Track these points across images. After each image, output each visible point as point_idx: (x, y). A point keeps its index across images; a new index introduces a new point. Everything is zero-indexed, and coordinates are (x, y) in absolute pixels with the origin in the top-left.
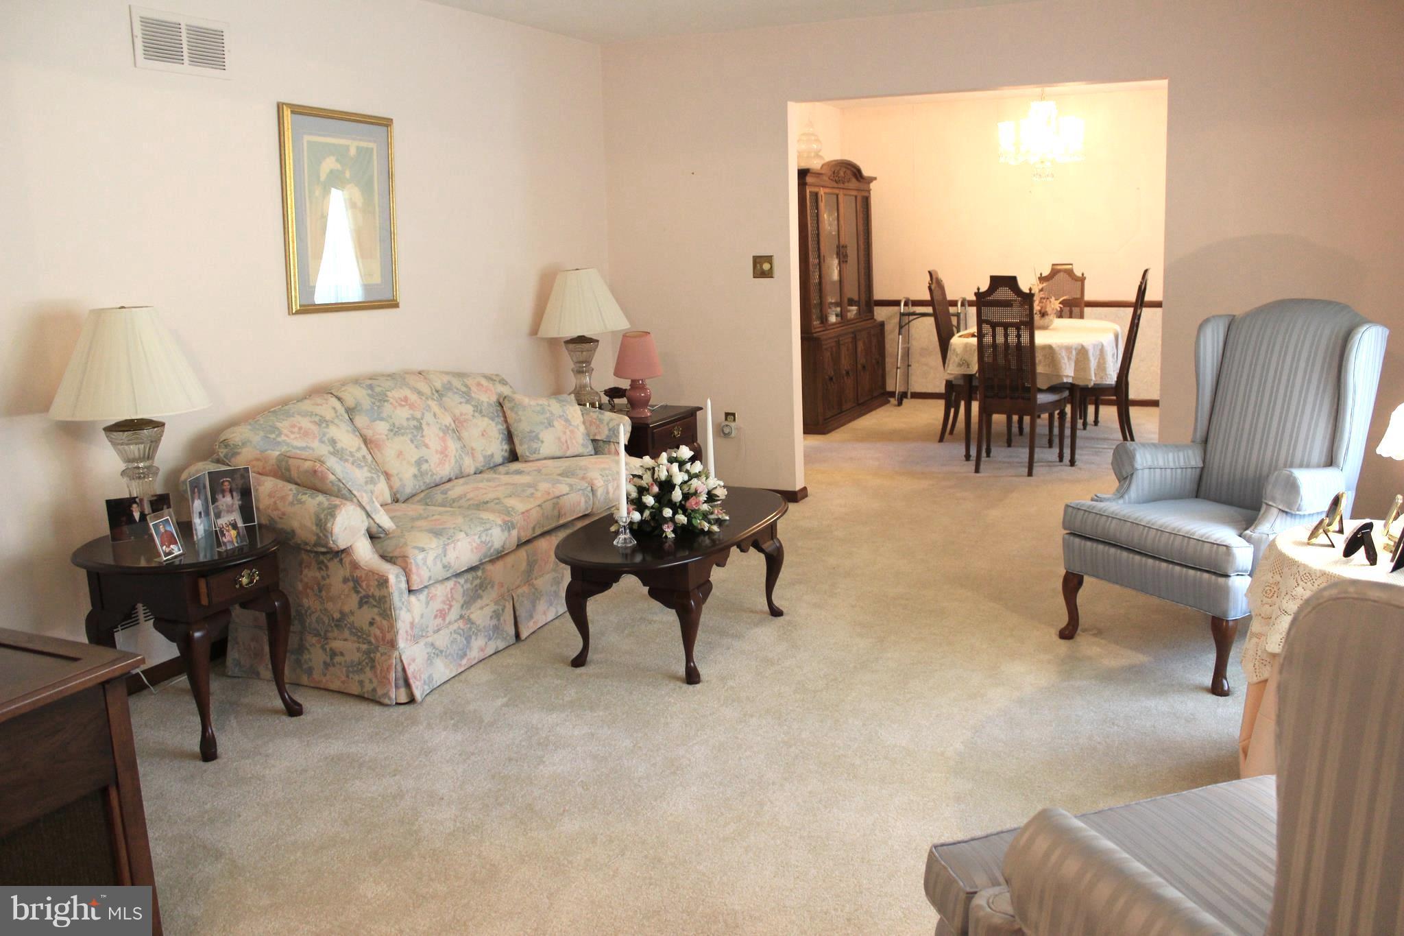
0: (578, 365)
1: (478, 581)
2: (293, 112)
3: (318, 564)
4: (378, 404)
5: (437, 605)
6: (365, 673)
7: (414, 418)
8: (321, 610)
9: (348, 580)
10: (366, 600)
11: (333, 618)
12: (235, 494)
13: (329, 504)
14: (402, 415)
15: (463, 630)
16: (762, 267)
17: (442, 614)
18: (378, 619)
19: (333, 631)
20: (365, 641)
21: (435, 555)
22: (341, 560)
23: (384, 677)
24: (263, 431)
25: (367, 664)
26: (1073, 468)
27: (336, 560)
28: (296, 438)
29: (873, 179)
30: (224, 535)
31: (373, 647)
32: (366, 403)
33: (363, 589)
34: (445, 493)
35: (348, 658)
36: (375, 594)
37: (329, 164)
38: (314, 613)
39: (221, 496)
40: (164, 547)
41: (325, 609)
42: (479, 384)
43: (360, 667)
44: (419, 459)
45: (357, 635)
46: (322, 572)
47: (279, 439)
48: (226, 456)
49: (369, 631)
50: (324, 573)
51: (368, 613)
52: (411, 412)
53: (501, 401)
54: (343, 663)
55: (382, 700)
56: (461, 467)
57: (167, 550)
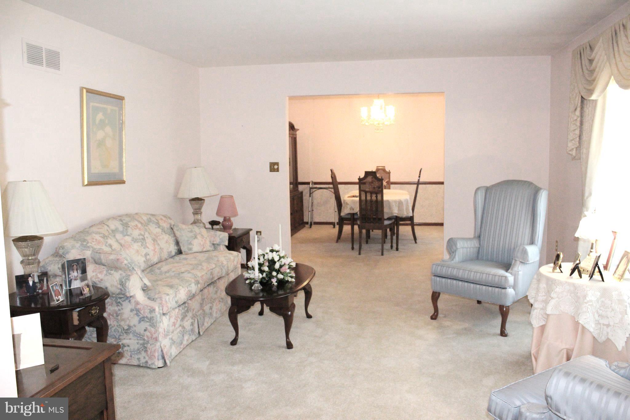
0: (195, 210)
1: (186, 309)
2: (87, 92)
3: (117, 303)
4: (125, 228)
5: (173, 320)
6: (141, 354)
7: (141, 235)
8: (117, 325)
9: (133, 310)
10: (143, 319)
11: (124, 329)
12: (78, 271)
13: (126, 275)
14: (136, 233)
15: (181, 331)
16: (274, 167)
17: (174, 324)
18: (149, 328)
19: (123, 335)
20: (141, 339)
21: (173, 297)
22: (130, 301)
23: (153, 355)
24: (80, 241)
25: (143, 350)
26: (398, 252)
27: (127, 301)
28: (95, 244)
29: (298, 130)
30: (84, 290)
31: (146, 341)
32: (121, 228)
33: (142, 314)
34: (159, 269)
35: (132, 347)
36: (148, 316)
37: (100, 116)
38: (113, 327)
39: (72, 272)
40: (56, 297)
41: (120, 325)
42: (161, 219)
43: (138, 351)
44: (146, 253)
45: (137, 336)
46: (119, 307)
47: (88, 245)
48: (63, 253)
49: (144, 334)
50: (120, 308)
51: (144, 325)
52: (140, 232)
53: (172, 226)
54: (129, 351)
55: (151, 366)
56: (161, 257)
57: (58, 299)
